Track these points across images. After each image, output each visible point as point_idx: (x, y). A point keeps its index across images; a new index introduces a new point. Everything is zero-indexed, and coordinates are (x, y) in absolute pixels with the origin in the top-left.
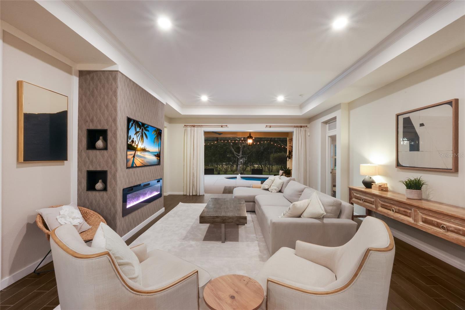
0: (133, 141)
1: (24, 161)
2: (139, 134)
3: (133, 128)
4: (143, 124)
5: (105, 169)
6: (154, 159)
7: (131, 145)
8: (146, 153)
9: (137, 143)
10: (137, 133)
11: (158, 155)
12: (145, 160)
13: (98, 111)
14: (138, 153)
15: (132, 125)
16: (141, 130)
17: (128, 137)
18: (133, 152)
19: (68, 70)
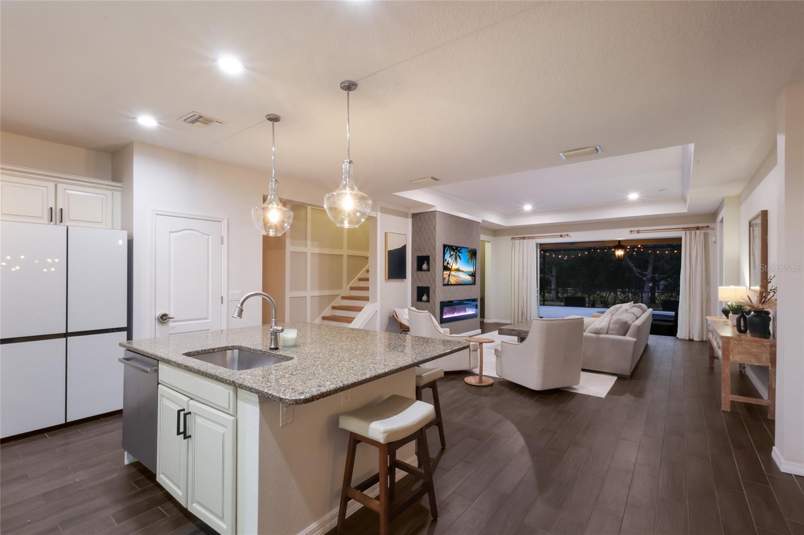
0: (448, 263)
1: (388, 278)
2: (453, 257)
3: (448, 252)
4: (457, 248)
5: (428, 286)
6: (469, 278)
7: (447, 266)
8: (460, 273)
9: (451, 265)
10: (451, 256)
11: (473, 275)
12: (459, 279)
13: (424, 242)
15: (447, 250)
16: (455, 253)
17: (444, 260)
18: (448, 272)
19: (405, 215)
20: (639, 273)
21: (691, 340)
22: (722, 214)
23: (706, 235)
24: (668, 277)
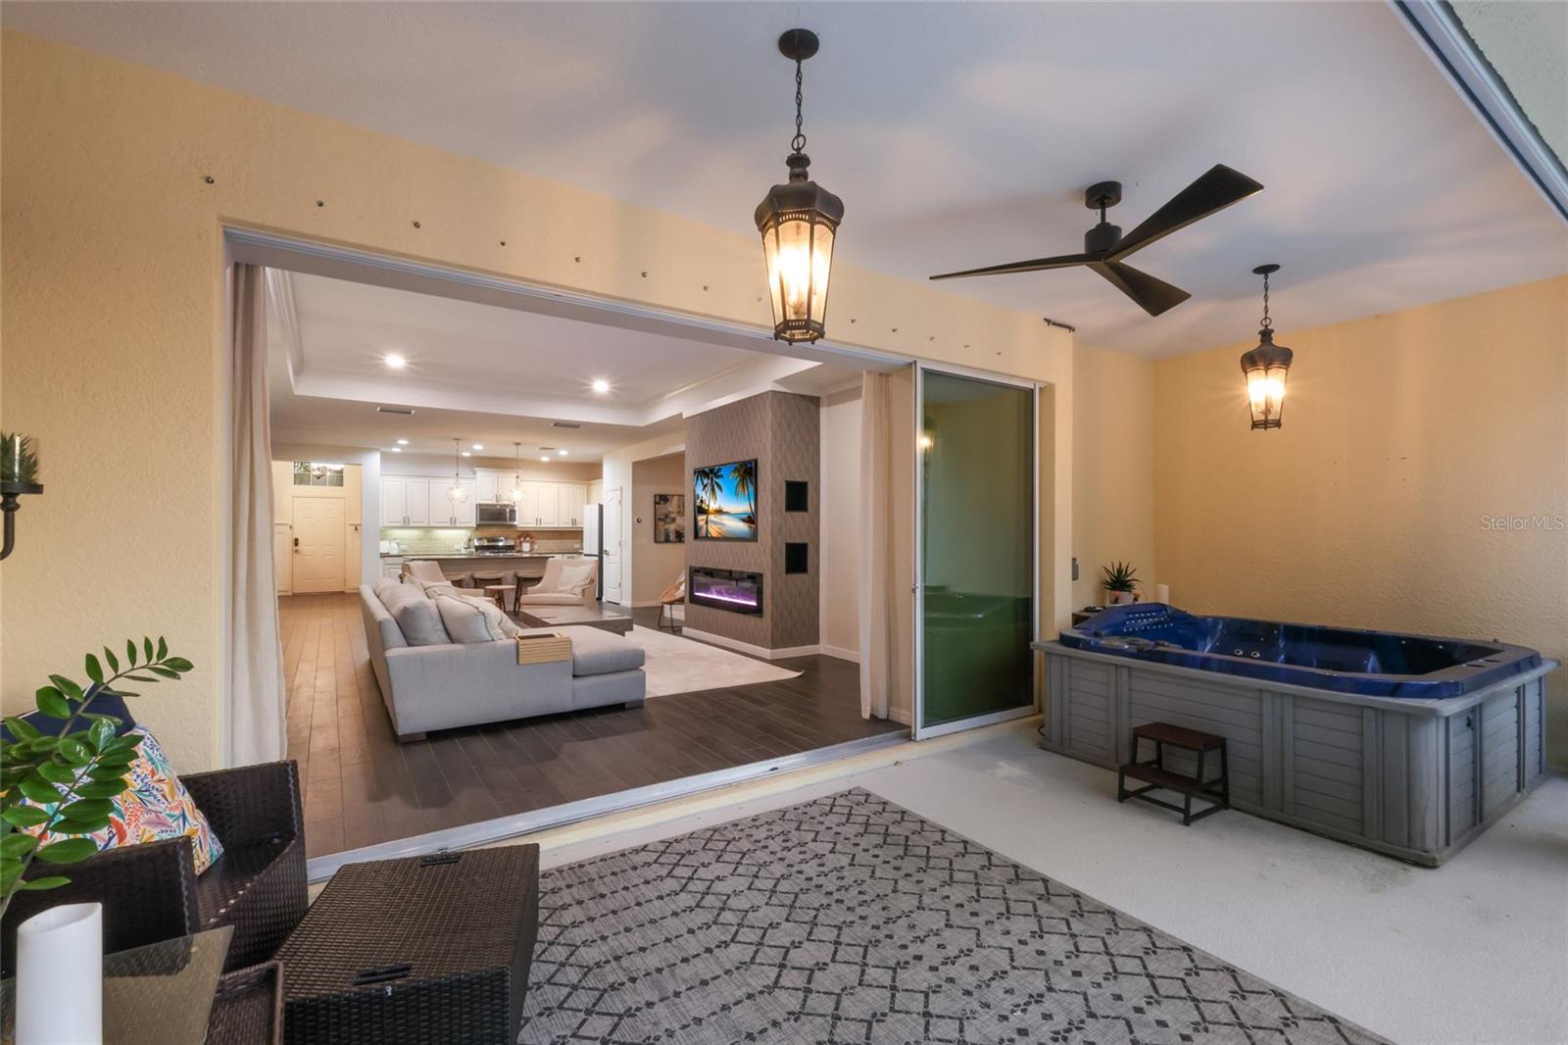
0: (702, 501)
2: (709, 488)
4: (712, 469)
7: (700, 507)
9: (707, 503)
10: (705, 486)
11: (751, 520)
14: (712, 517)
16: (710, 481)
17: (695, 497)
18: (704, 517)
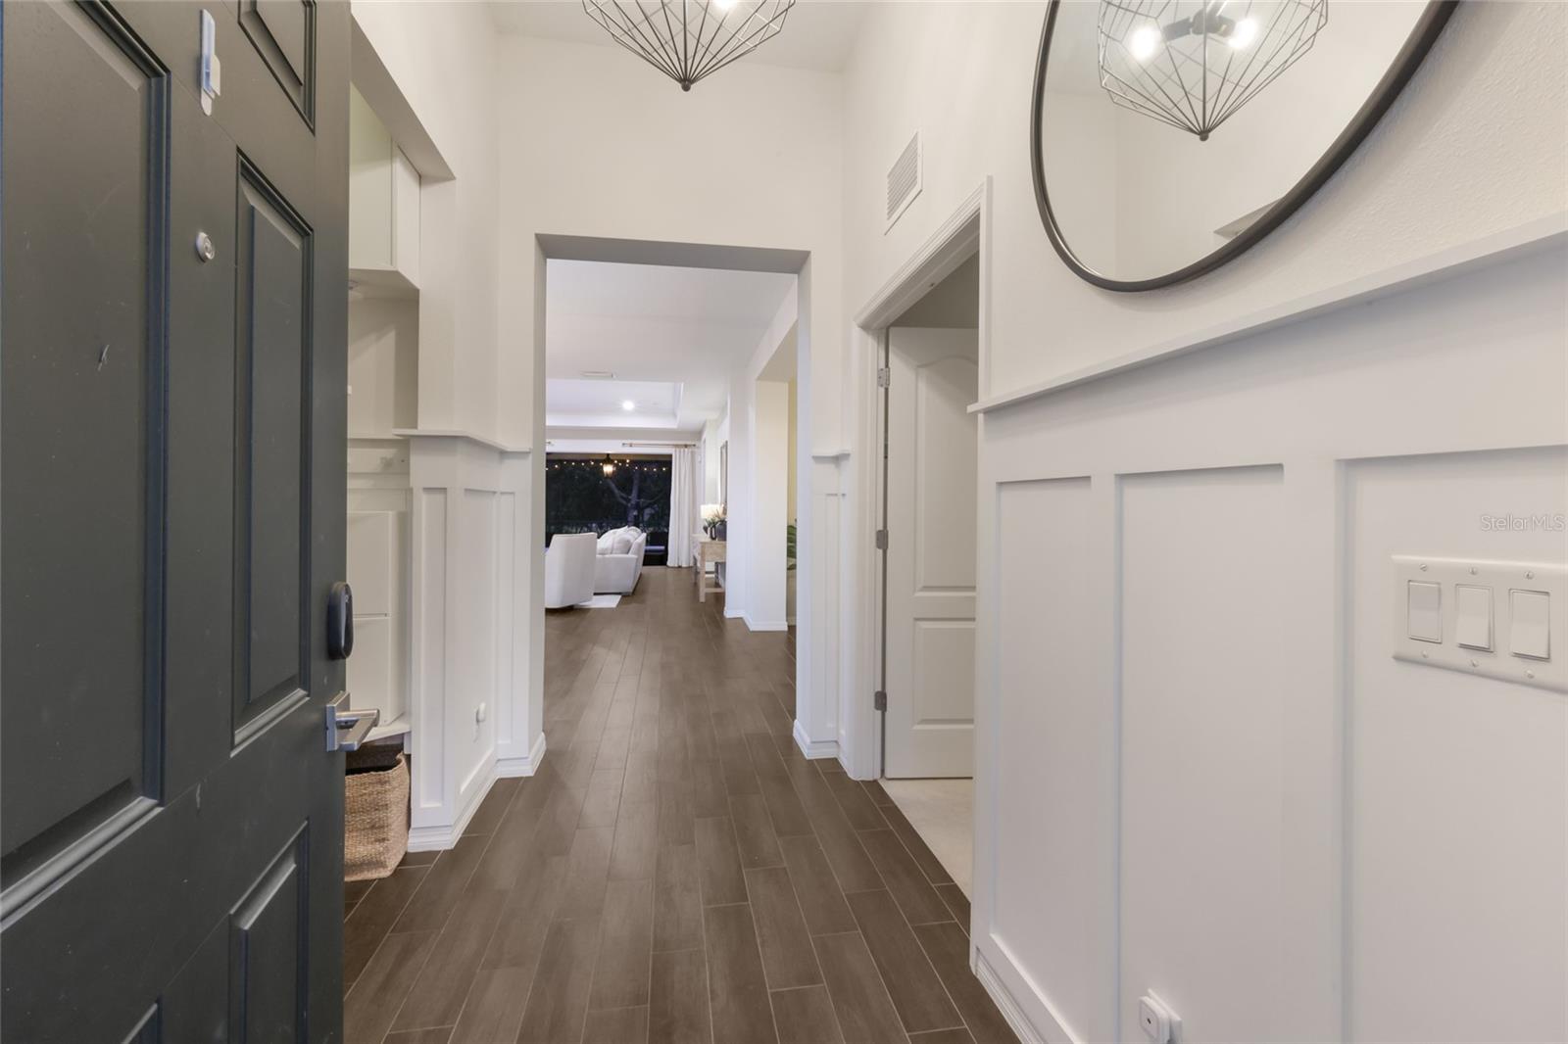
20: (622, 497)
21: (680, 567)
22: (705, 435)
23: (693, 453)
24: (655, 503)
